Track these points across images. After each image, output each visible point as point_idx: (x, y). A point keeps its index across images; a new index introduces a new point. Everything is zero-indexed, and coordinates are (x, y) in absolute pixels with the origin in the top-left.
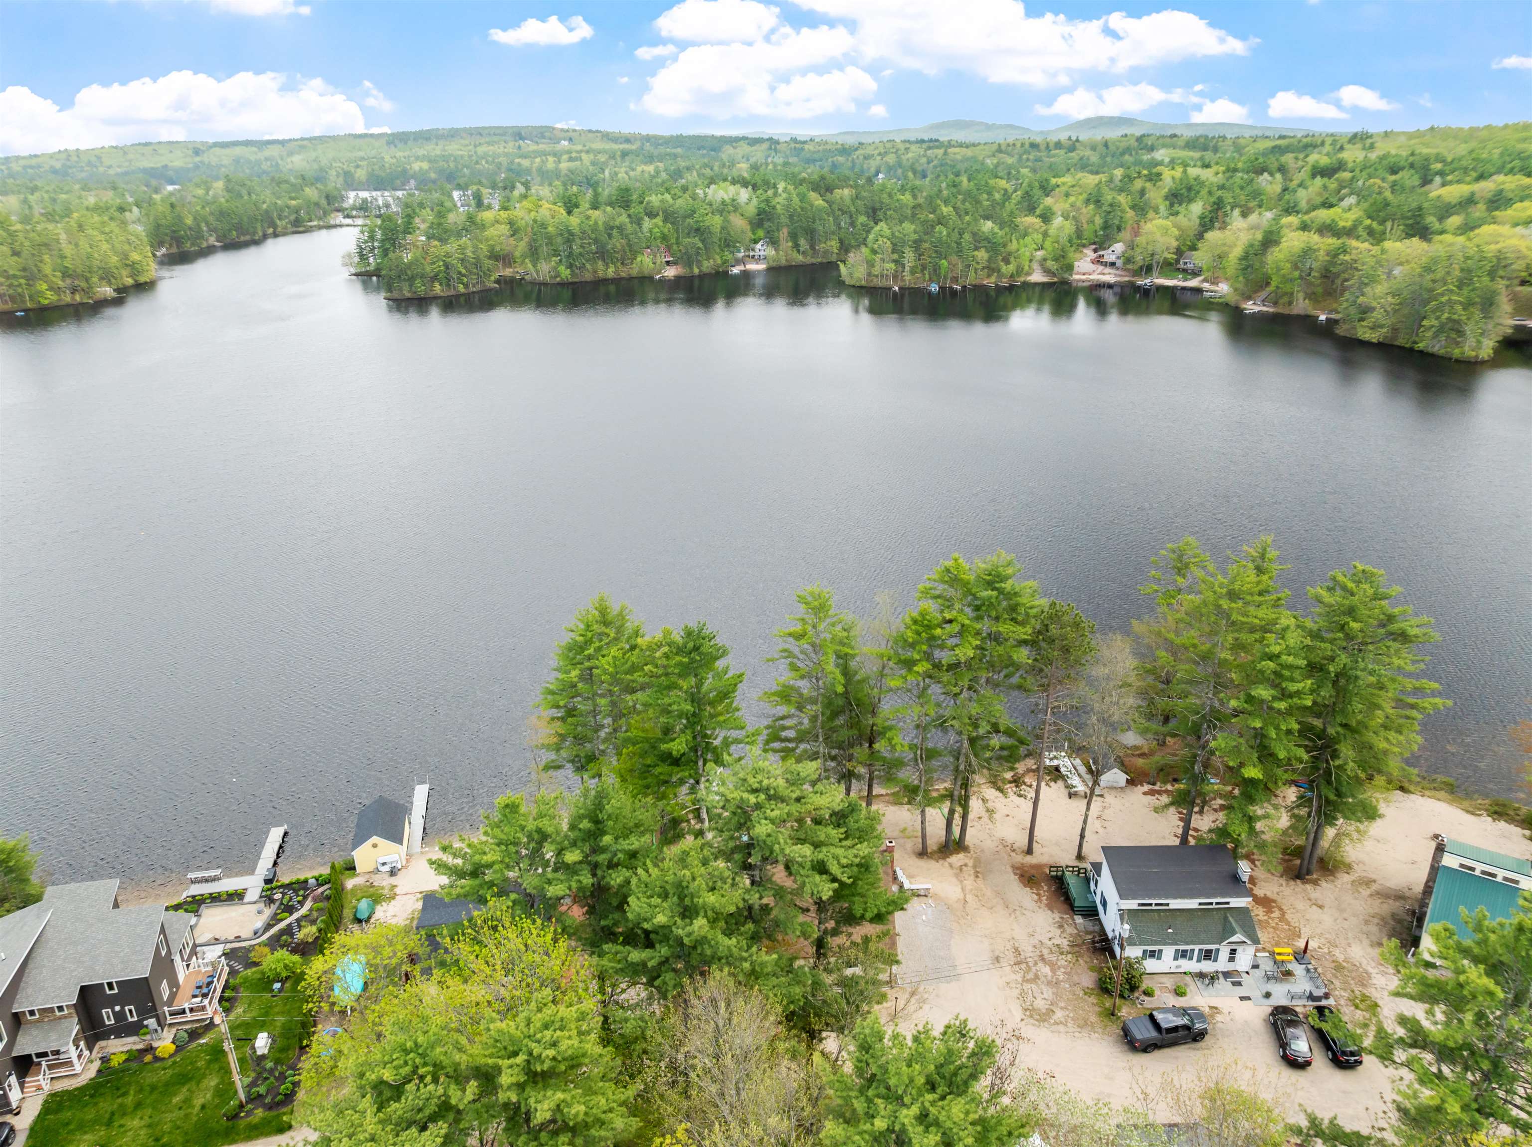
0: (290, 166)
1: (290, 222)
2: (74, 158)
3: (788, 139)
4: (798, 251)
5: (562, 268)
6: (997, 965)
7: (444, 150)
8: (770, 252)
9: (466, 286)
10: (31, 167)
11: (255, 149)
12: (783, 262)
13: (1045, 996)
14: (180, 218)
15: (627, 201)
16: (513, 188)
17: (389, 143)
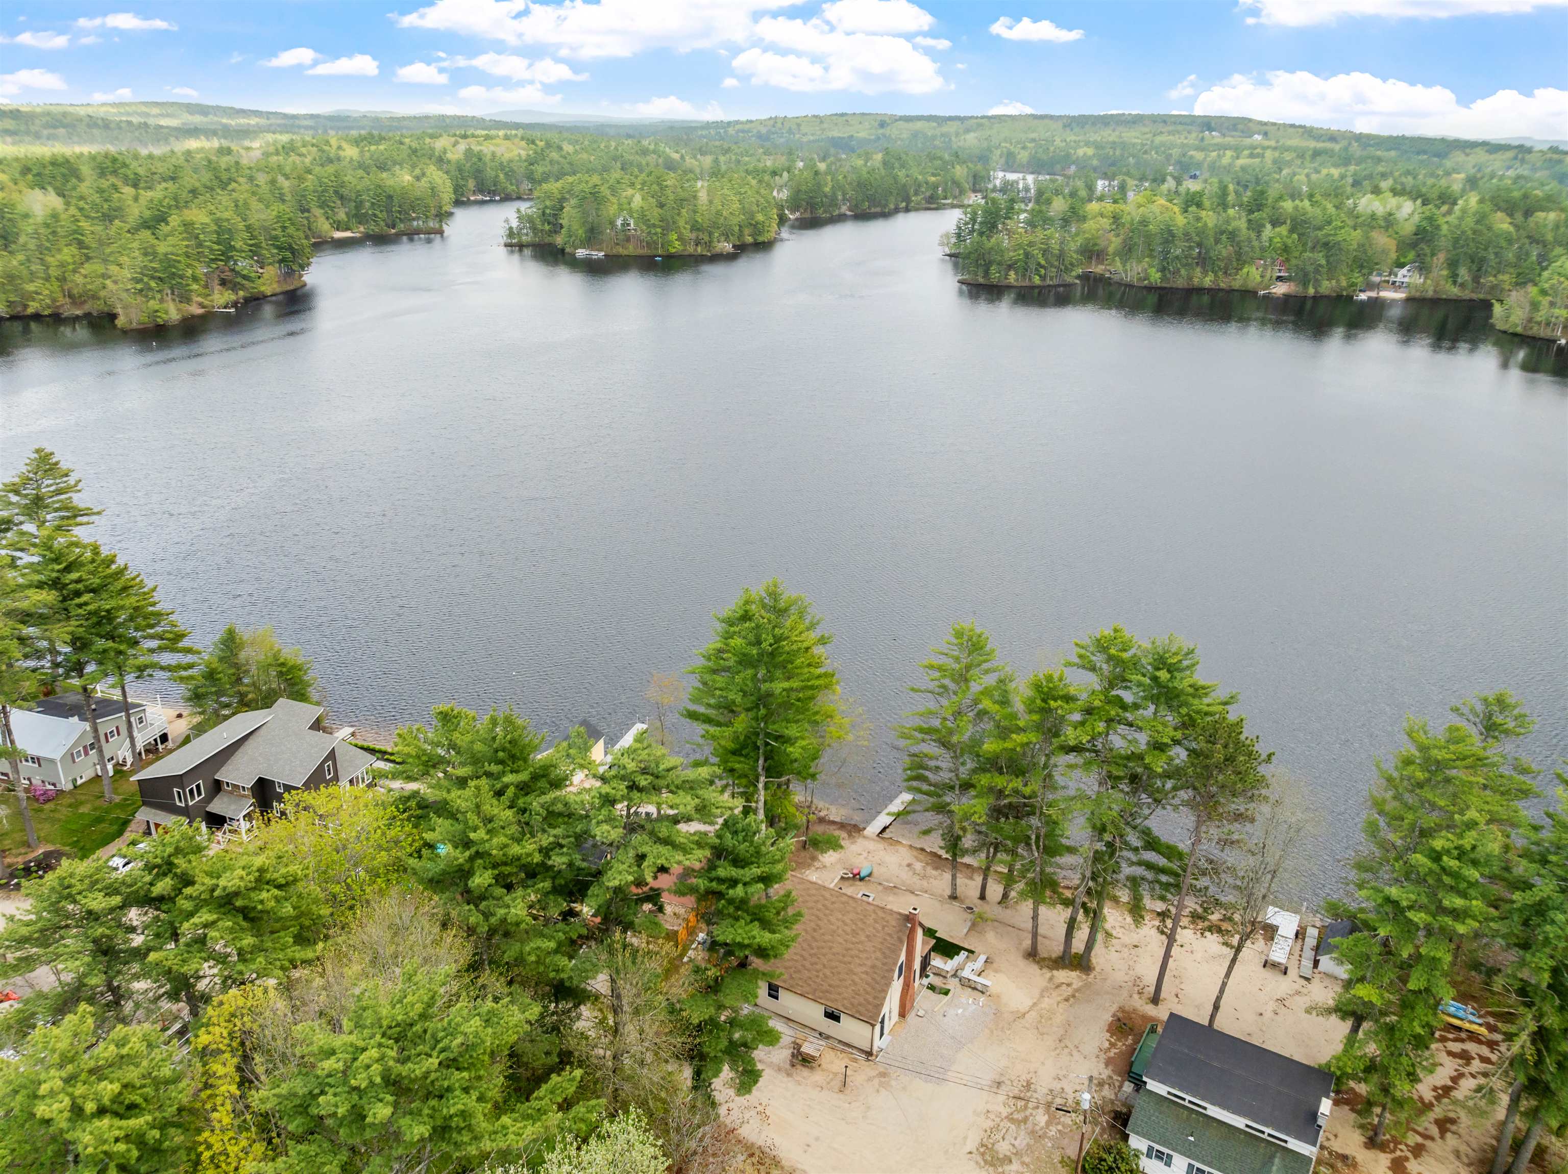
0: (961, 144)
1: (925, 198)
2: (779, 125)
3: (1545, 147)
4: (1455, 283)
5: (1152, 271)
6: (995, 1090)
7: (1120, 137)
8: (1417, 279)
9: (1043, 278)
10: (743, 131)
11: (935, 124)
12: (1430, 294)
13: (1016, 1143)
14: (819, 185)
15: (1261, 205)
16: (1164, 181)
17: (1065, 126)
